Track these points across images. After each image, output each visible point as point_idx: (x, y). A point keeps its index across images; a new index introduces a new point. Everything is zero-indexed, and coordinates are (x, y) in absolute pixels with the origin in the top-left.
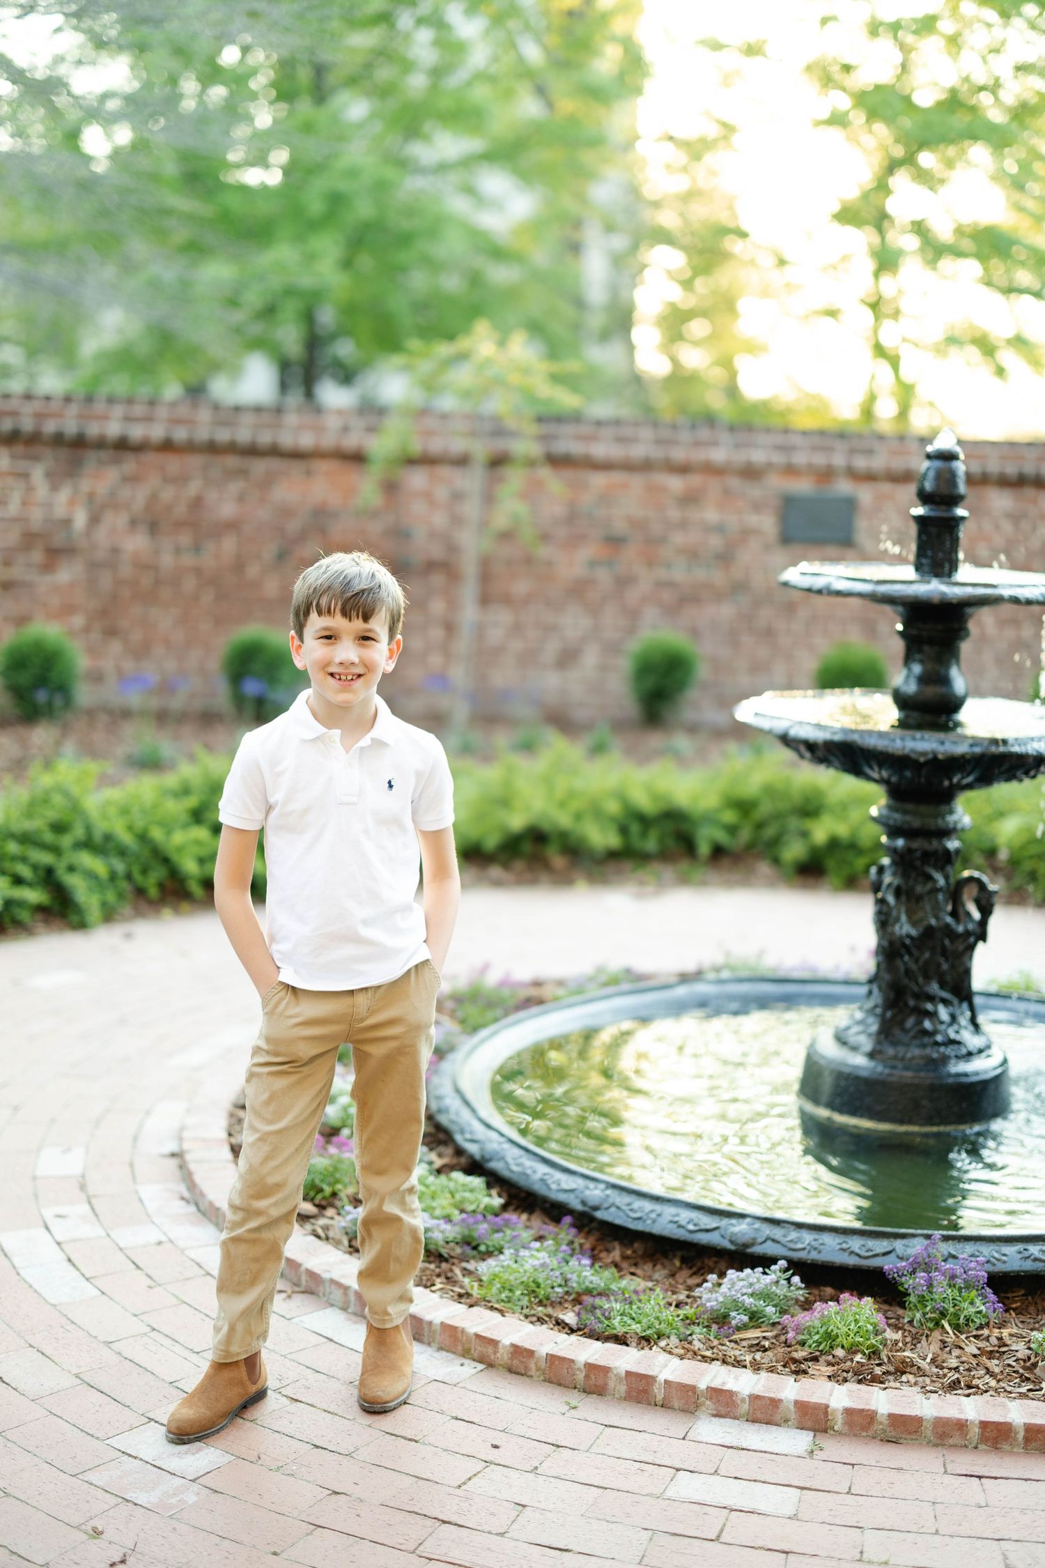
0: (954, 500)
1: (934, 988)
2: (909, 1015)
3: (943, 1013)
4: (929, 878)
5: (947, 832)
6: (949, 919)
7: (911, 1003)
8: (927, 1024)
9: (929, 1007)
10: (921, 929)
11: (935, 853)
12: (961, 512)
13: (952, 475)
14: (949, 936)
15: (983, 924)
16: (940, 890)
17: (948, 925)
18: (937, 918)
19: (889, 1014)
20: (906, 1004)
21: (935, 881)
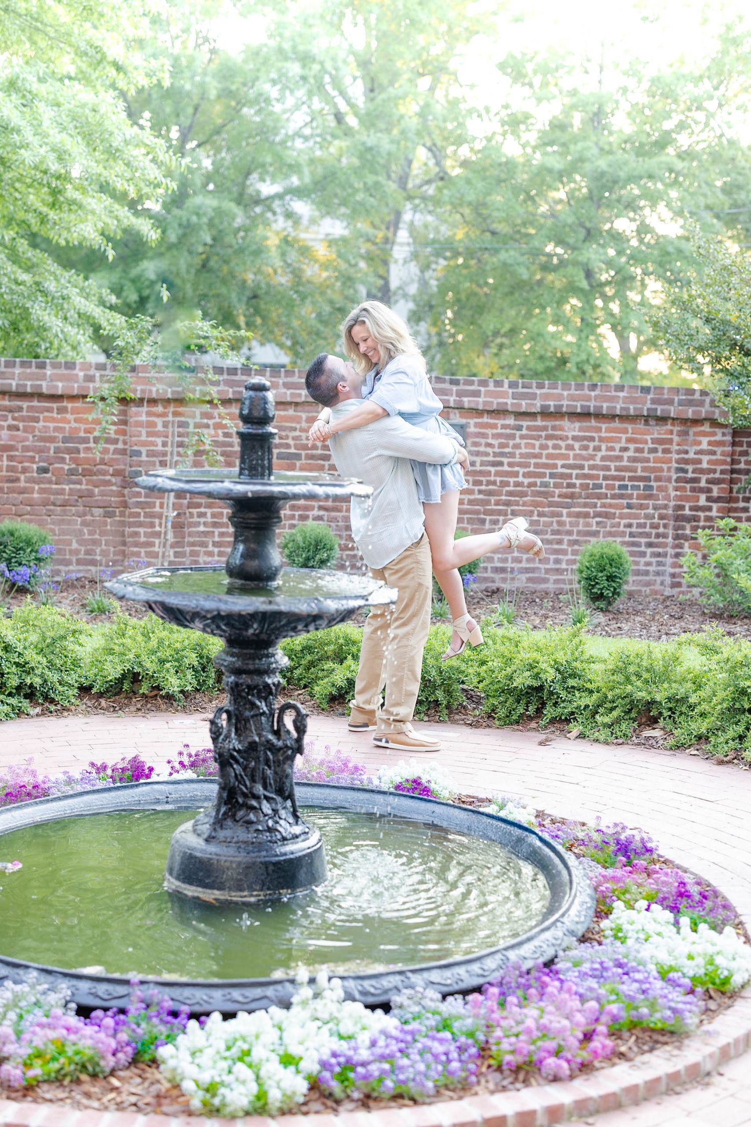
0: (265, 420)
1: (259, 789)
2: (240, 810)
3: (266, 807)
4: (253, 705)
5: (268, 672)
6: (271, 737)
7: (241, 800)
8: (252, 816)
9: (254, 803)
10: (246, 745)
11: (256, 687)
12: (271, 429)
13: (265, 401)
14: (270, 750)
15: (299, 740)
16: (264, 713)
17: (268, 741)
18: (260, 735)
19: (223, 810)
20: (237, 801)
21: (258, 708)
